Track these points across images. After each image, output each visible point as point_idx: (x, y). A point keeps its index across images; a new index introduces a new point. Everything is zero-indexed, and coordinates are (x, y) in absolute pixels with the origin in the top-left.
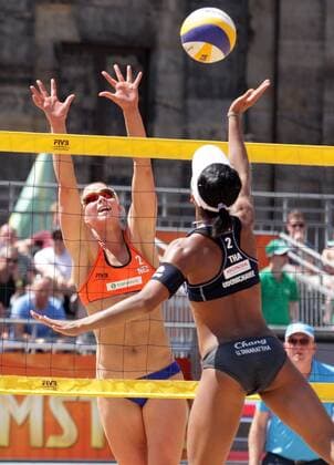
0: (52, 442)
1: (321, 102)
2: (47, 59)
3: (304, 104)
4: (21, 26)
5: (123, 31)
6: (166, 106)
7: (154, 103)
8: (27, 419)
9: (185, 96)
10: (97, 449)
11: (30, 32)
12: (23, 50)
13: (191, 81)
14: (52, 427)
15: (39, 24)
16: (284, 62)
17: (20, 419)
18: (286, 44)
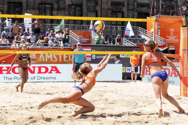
0: (54, 61)
1: (108, 13)
2: (67, 7)
3: (106, 13)
4: (63, 2)
5: (78, 3)
6: (84, 13)
7: (83, 13)
8: (50, 58)
9: (87, 12)
10: (60, 62)
11: (64, 3)
12: (63, 6)
13: (88, 10)
14: (54, 59)
15: (66, 2)
16: (103, 7)
17: (49, 58)
18: (103, 5)
